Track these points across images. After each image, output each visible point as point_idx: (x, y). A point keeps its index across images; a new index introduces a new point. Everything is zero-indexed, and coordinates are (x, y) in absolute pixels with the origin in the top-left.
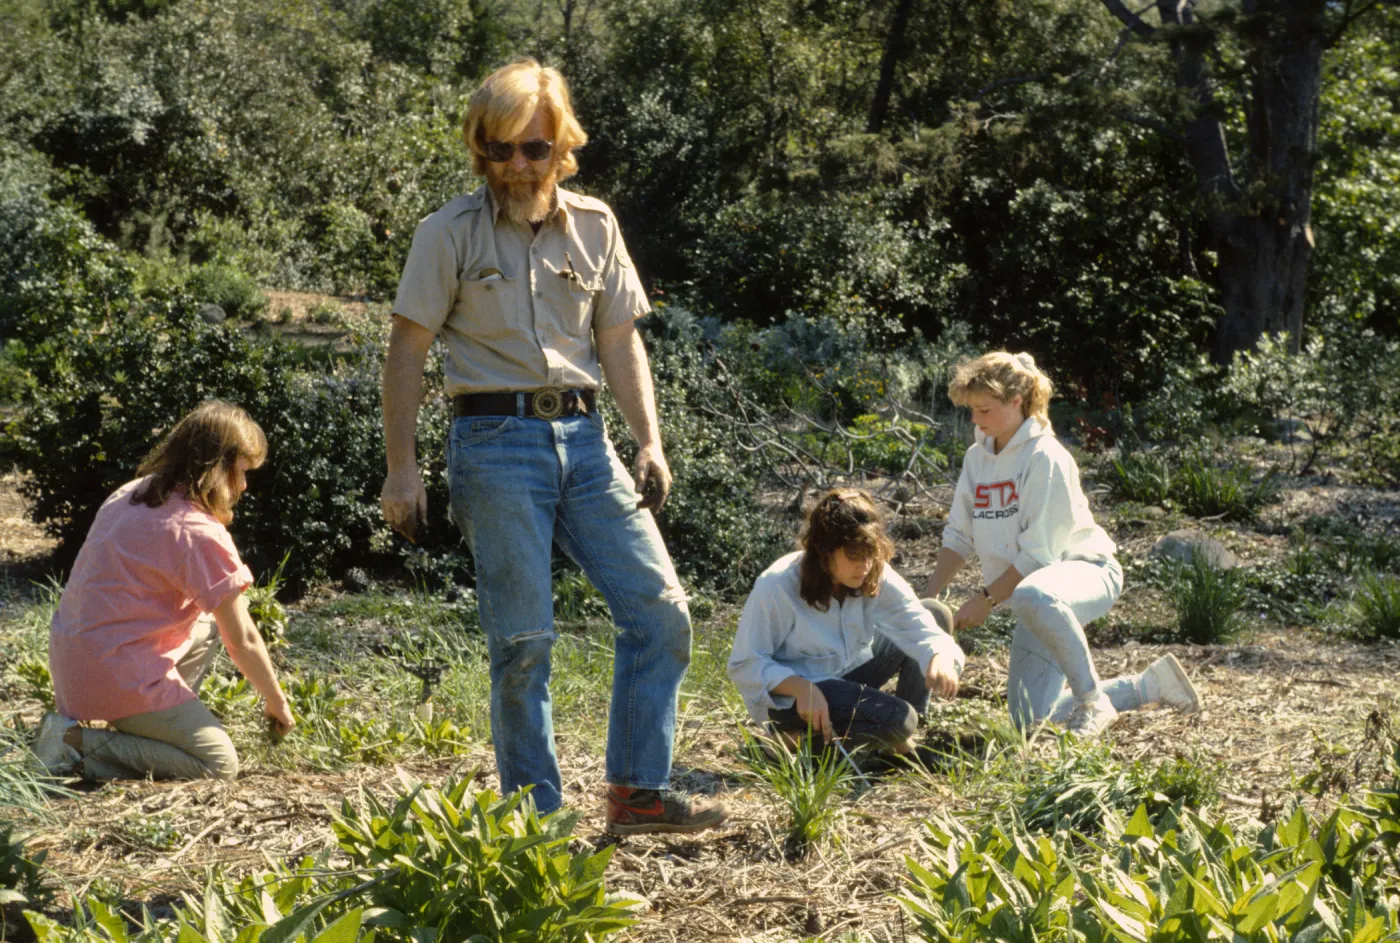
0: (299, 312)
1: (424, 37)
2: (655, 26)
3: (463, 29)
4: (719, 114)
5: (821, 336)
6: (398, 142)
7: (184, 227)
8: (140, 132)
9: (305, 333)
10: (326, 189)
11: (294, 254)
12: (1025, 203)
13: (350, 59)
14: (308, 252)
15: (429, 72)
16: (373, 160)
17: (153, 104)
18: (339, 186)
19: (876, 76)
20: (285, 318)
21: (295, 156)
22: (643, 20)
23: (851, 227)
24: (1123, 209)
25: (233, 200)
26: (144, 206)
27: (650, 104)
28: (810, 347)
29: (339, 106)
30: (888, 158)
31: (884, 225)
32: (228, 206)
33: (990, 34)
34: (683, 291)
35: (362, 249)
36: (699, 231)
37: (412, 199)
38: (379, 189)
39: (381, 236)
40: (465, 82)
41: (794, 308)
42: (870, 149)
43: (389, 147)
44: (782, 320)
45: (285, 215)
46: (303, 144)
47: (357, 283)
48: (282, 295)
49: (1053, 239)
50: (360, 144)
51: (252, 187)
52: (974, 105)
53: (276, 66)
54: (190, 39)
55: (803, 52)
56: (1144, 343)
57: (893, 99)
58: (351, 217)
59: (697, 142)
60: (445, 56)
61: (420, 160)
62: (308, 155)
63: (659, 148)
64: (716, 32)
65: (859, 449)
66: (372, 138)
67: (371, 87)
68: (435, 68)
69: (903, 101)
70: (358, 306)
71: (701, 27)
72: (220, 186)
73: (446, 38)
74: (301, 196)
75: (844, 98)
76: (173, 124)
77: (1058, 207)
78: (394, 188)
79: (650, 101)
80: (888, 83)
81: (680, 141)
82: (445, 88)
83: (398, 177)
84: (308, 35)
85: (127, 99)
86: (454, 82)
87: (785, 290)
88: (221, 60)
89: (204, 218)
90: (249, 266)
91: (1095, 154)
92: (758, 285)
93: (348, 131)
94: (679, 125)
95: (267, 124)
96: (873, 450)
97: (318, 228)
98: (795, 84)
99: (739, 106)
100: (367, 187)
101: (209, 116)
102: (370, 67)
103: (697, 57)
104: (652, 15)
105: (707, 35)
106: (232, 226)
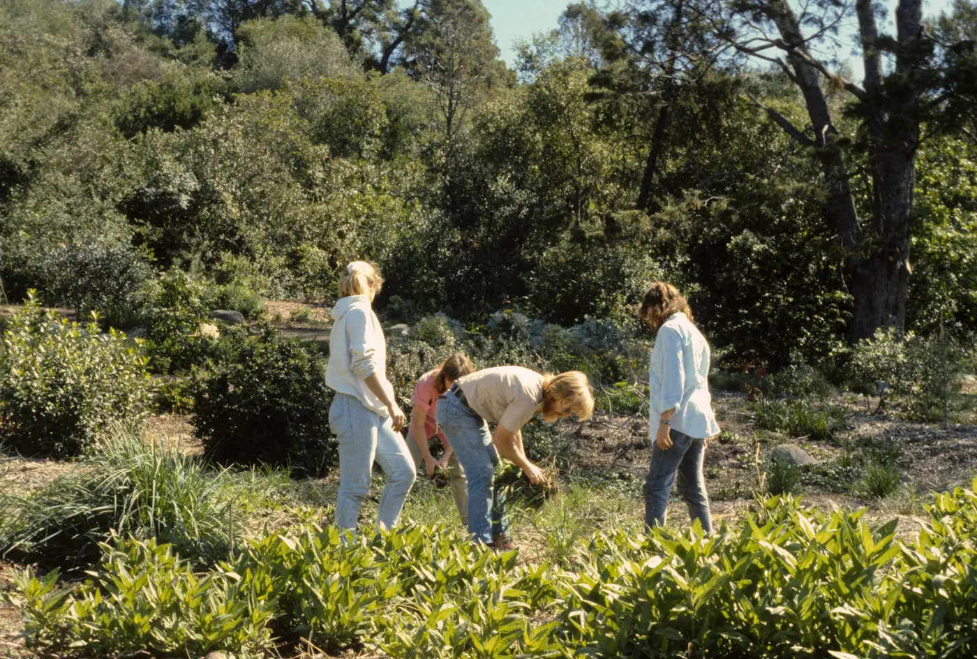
0: (286, 315)
1: (358, 135)
2: (505, 132)
3: (382, 129)
4: (545, 188)
5: (605, 330)
6: (345, 205)
7: (212, 261)
8: (184, 201)
9: (290, 329)
10: (299, 236)
11: (281, 277)
12: (737, 244)
13: (316, 155)
14: (289, 277)
15: (360, 157)
16: (329, 218)
17: (193, 184)
18: (307, 234)
19: (644, 164)
20: (278, 318)
21: (280, 214)
22: (498, 129)
23: (628, 262)
24: (801, 247)
25: (241, 242)
26: (187, 247)
27: (502, 184)
28: (600, 338)
29: (309, 184)
30: (646, 223)
31: (648, 259)
32: (239, 248)
33: (717, 137)
34: (523, 302)
35: (322, 274)
36: (533, 264)
37: (353, 242)
38: (333, 236)
39: (333, 265)
40: (384, 163)
41: (590, 313)
42: (635, 219)
43: (338, 209)
44: (582, 321)
45: (276, 253)
46: (285, 207)
47: (318, 295)
48: (274, 303)
49: (754, 267)
50: (321, 207)
51: (254, 234)
52: (698, 192)
53: (268, 160)
54: (215, 143)
55: (598, 148)
56: (802, 335)
57: (655, 179)
58: (316, 255)
59: (532, 207)
60: (371, 146)
61: (358, 217)
62: (287, 215)
63: (507, 210)
64: (544, 135)
65: (615, 401)
66: (327, 203)
67: (328, 173)
68: (364, 155)
69: (661, 180)
70: (321, 310)
71: (535, 132)
72: (232, 234)
73: (371, 135)
74: (283, 240)
75: (624, 177)
76: (205, 196)
77: (757, 247)
78: (341, 235)
79: (502, 181)
80: (652, 167)
81: (521, 207)
82: (370, 167)
83: (344, 228)
84: (285, 135)
85: (177, 181)
86: (377, 163)
87: (584, 302)
88: (233, 156)
89: (226, 256)
90: (253, 286)
91: (782, 214)
92: (568, 298)
93: (314, 199)
94: (520, 196)
95: (263, 195)
96: (623, 401)
97: (295, 260)
98: (594, 169)
99: (559, 183)
100: (325, 234)
101: (227, 191)
102: (327, 160)
103: (532, 150)
104: (503, 125)
105: (538, 137)
106: (243, 261)
